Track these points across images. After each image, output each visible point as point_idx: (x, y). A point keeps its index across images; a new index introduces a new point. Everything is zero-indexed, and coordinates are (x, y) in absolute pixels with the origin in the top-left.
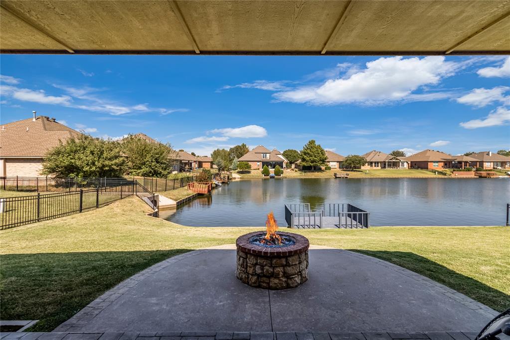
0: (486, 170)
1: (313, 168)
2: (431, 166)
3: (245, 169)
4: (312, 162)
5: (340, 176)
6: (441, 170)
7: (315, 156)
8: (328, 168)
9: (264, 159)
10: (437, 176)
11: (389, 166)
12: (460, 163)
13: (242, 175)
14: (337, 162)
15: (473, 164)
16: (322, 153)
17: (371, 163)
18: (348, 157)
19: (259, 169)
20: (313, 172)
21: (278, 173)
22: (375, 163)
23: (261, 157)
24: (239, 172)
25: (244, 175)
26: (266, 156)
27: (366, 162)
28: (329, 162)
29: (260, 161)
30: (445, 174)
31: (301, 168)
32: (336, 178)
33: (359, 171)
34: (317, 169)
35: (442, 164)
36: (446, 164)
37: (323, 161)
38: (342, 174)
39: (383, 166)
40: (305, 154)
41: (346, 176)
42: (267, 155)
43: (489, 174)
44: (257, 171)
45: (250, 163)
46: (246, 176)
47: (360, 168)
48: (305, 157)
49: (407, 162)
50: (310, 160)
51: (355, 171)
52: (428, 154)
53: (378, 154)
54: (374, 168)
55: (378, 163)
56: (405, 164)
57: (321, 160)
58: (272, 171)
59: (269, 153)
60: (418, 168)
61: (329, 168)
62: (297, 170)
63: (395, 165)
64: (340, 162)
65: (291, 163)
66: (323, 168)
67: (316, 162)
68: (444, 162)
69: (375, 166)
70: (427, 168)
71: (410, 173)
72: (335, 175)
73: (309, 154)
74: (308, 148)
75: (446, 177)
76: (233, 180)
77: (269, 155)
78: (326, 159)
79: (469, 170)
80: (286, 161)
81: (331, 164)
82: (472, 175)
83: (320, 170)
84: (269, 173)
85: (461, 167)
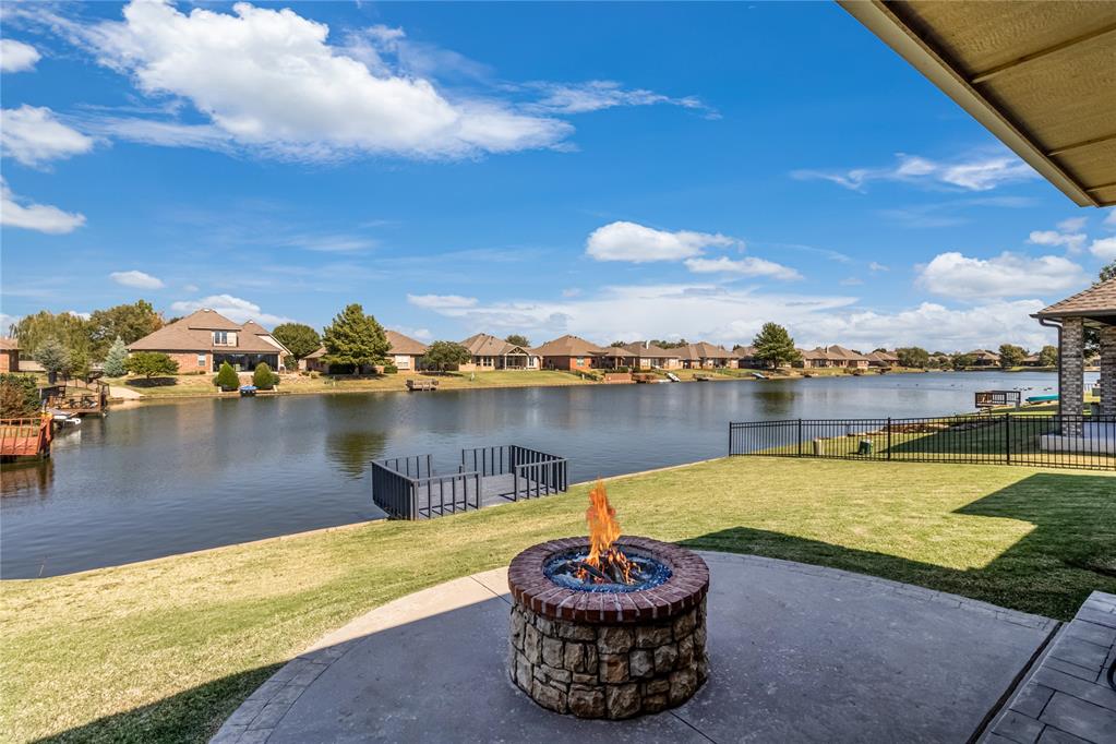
0: (644, 371)
1: (357, 370)
2: (576, 364)
3: (156, 372)
4: (356, 355)
5: (420, 386)
6: (589, 371)
7: (363, 342)
8: (392, 370)
9: (220, 347)
10: (584, 381)
11: (510, 364)
12: (612, 359)
13: (146, 391)
14: (411, 355)
15: (628, 360)
16: (378, 335)
17: (477, 359)
18: (436, 345)
19: (202, 373)
20: (357, 378)
21: (264, 383)
22: (485, 358)
23: (207, 340)
24: (132, 383)
25: (152, 389)
26: (225, 337)
27: (470, 357)
28: (393, 355)
29: (209, 352)
30: (594, 378)
31: (326, 368)
32: (412, 390)
33: (457, 375)
34: (367, 372)
35: (589, 361)
36: (593, 362)
37: (382, 353)
38: (424, 381)
39: (499, 364)
40: (338, 335)
41: (432, 386)
42: (229, 334)
43: (647, 377)
44: (197, 377)
45: (174, 357)
46: (161, 394)
47: (456, 368)
48: (338, 342)
49: (538, 358)
50: (351, 350)
51: (448, 375)
52: (568, 344)
53: (490, 340)
54: (484, 369)
55: (490, 358)
56: (536, 360)
57: (376, 352)
58: (245, 378)
59: (235, 331)
60: (555, 368)
61: (395, 370)
62: (317, 373)
63: (517, 362)
64: (416, 356)
65: (297, 357)
66: (380, 368)
67: (365, 355)
68: (592, 357)
69: (485, 365)
70: (568, 368)
71: (544, 377)
72: (410, 383)
73: (347, 336)
74: (344, 322)
75: (596, 383)
76: (114, 407)
77: (234, 334)
78: (387, 349)
79: (625, 371)
80: (285, 352)
81: (399, 361)
82: (627, 379)
83: (372, 373)
84: (238, 384)
85: (614, 365)
